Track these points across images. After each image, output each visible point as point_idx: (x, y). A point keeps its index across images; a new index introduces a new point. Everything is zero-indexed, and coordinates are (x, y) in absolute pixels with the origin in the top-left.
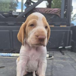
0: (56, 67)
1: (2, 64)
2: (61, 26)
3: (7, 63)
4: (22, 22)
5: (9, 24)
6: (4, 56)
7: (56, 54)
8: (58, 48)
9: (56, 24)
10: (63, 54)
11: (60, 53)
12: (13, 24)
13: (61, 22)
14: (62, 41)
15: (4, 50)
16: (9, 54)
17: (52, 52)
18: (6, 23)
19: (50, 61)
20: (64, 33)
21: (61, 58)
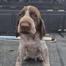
0: (62, 50)
1: (10, 47)
2: (59, 11)
3: (15, 47)
4: (24, 6)
5: (11, 8)
6: (8, 39)
7: (57, 37)
8: (58, 31)
9: (55, 8)
10: (63, 37)
11: (59, 35)
12: (15, 8)
13: (60, 7)
14: (61, 25)
15: (7, 32)
16: (13, 37)
17: (52, 35)
18: (8, 7)
19: (53, 44)
20: (63, 17)
21: (62, 41)
